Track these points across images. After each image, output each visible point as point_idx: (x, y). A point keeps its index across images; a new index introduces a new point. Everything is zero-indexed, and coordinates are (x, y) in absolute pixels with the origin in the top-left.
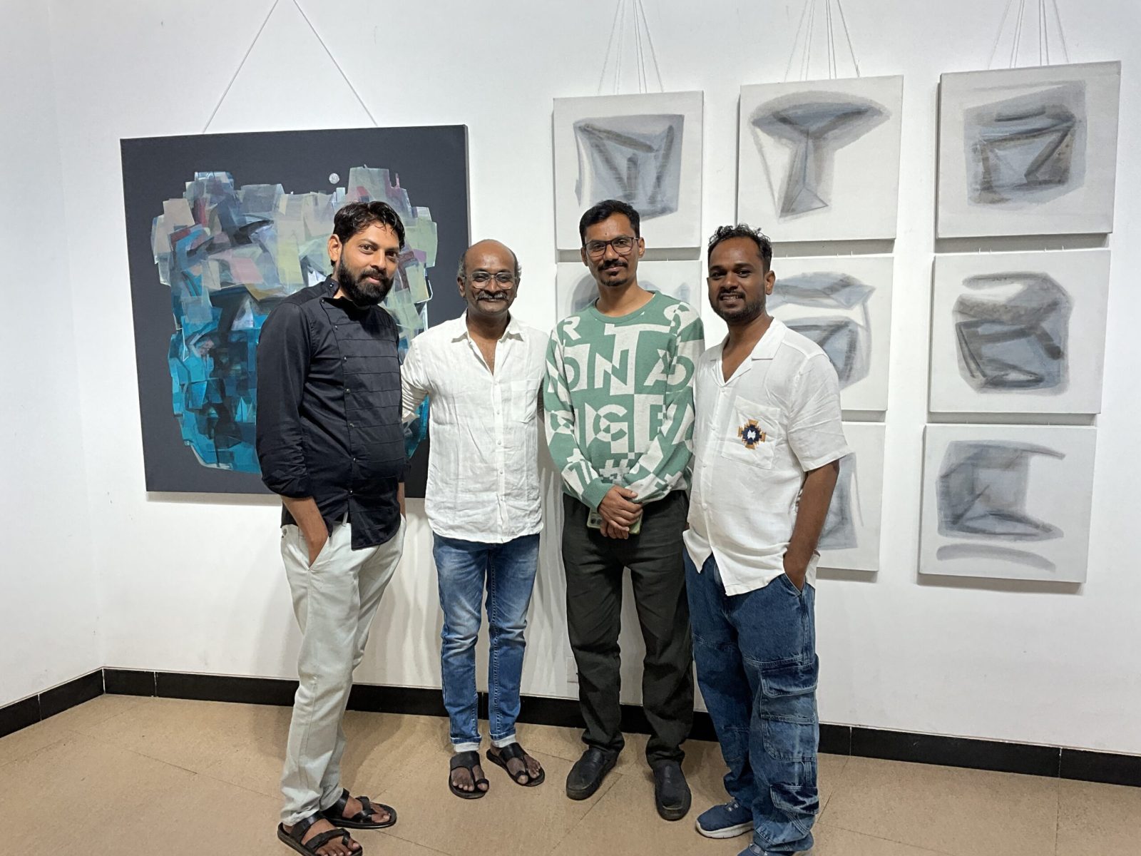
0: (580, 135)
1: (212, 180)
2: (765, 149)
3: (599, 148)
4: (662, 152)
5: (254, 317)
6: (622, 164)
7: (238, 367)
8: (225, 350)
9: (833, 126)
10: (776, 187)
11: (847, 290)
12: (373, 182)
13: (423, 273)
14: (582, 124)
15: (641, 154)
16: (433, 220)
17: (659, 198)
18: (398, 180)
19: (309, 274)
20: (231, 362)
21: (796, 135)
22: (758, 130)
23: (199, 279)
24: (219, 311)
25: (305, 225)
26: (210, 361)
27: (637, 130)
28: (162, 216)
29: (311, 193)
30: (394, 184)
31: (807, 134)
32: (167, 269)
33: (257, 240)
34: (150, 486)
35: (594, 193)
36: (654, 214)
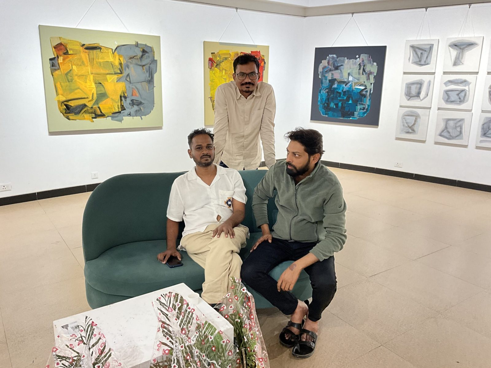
0: (411, 48)
1: (333, 56)
2: (451, 52)
3: (415, 51)
4: (428, 52)
5: (337, 85)
6: (419, 54)
7: (332, 95)
8: (330, 92)
9: (466, 47)
10: (452, 60)
11: (466, 83)
12: (365, 57)
13: (373, 76)
14: (412, 46)
15: (423, 52)
16: (377, 65)
17: (427, 61)
18: (370, 57)
19: (349, 77)
20: (331, 94)
21: (458, 49)
22: (450, 47)
23: (327, 77)
24: (330, 84)
25: (350, 66)
26: (327, 94)
27: (423, 47)
28: (321, 64)
29: (352, 59)
30: (370, 58)
31: (460, 48)
32: (321, 74)
33: (340, 69)
34: (311, 120)
35: (413, 60)
36: (425, 65)
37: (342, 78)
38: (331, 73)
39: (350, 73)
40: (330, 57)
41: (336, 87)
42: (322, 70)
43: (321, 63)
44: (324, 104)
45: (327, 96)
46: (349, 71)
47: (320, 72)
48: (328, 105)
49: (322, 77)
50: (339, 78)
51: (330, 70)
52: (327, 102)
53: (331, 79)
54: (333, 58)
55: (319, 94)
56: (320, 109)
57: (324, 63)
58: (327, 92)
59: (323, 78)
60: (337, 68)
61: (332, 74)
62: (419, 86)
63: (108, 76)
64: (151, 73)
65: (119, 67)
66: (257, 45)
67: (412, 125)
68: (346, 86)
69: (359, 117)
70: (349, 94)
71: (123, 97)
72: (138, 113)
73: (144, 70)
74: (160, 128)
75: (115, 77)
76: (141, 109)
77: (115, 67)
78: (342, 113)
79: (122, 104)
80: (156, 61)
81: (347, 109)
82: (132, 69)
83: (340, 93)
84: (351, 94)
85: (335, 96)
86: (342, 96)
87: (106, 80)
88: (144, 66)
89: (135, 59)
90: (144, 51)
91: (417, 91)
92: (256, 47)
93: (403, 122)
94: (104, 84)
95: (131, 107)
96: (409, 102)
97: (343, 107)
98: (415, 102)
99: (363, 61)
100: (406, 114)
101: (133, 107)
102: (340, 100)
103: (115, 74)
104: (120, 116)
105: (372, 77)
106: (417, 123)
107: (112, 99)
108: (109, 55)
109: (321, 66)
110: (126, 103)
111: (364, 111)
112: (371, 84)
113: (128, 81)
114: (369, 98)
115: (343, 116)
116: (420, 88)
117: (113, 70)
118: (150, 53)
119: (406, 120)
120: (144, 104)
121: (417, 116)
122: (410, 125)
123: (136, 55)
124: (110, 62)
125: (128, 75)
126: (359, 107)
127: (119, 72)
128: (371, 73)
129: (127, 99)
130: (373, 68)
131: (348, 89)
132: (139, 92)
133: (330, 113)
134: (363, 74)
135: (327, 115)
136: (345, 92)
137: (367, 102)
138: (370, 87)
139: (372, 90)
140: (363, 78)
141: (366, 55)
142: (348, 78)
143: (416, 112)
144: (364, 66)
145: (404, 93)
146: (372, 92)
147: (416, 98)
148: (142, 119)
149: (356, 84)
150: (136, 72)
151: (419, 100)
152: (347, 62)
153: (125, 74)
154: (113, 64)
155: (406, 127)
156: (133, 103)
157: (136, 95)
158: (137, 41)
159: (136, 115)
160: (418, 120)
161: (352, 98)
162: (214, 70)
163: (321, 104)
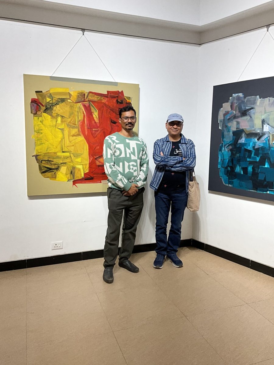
8: (235, 149)
19: (264, 126)
23: (230, 127)
26: (230, 153)
32: (222, 124)
33: (249, 114)
34: (209, 189)
37: (253, 129)
38: (236, 121)
39: (265, 119)
40: (234, 98)
41: (244, 142)
42: (222, 118)
43: (222, 107)
44: (226, 168)
45: (230, 157)
46: (263, 117)
47: (221, 121)
48: (233, 168)
49: (222, 128)
50: (249, 127)
51: (235, 117)
52: (231, 165)
53: (235, 130)
54: (238, 98)
55: (220, 153)
56: (221, 174)
57: (226, 107)
58: (231, 150)
59: (225, 129)
60: (244, 113)
61: (238, 123)
66: (117, 83)
68: (259, 141)
70: (263, 153)
78: (253, 184)
81: (261, 177)
83: (250, 152)
84: (268, 153)
85: (242, 155)
86: (253, 155)
92: (117, 85)
97: (255, 173)
102: (251, 163)
109: (222, 111)
115: (256, 187)
131: (262, 145)
133: (236, 181)
135: (231, 184)
136: (258, 149)
142: (262, 128)
152: (260, 103)
161: (269, 159)
162: (41, 116)
163: (222, 167)
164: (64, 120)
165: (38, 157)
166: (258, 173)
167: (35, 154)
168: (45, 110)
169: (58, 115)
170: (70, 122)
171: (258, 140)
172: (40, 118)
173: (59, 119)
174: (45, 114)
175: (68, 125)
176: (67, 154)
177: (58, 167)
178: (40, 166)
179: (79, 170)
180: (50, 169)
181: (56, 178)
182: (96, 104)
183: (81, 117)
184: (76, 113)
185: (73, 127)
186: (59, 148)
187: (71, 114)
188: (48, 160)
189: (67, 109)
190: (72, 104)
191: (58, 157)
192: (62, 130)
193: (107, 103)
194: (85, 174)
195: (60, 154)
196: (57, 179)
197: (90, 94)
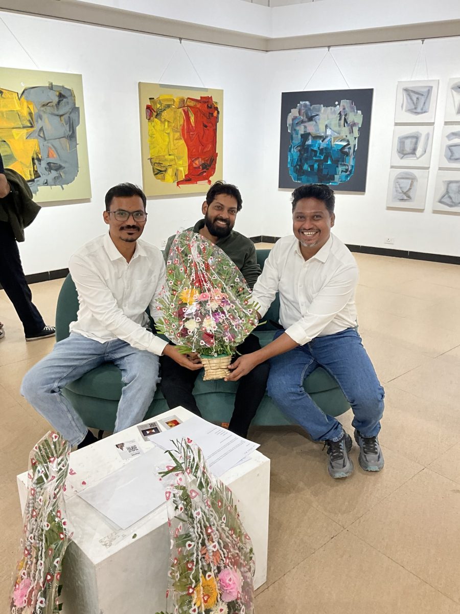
0: (404, 91)
1: (305, 103)
2: (454, 96)
3: (409, 95)
4: (426, 96)
5: (312, 141)
6: (415, 99)
7: (306, 155)
8: (303, 150)
10: (456, 107)
12: (347, 104)
13: (358, 129)
14: (405, 88)
15: (420, 96)
16: (362, 114)
17: (424, 109)
18: (353, 104)
19: (327, 130)
20: (304, 153)
22: (453, 91)
23: (298, 130)
24: (302, 139)
25: (328, 116)
26: (299, 153)
27: (419, 90)
28: (290, 114)
29: (330, 107)
32: (290, 128)
33: (314, 120)
35: (406, 107)
36: (422, 113)
37: (318, 132)
38: (304, 125)
39: (328, 125)
40: (301, 105)
41: (310, 143)
42: (291, 122)
43: (290, 112)
44: (296, 166)
45: (299, 156)
46: (326, 123)
47: (289, 125)
48: (301, 166)
49: (291, 131)
50: (315, 131)
51: (303, 122)
52: (299, 163)
53: (303, 133)
54: (305, 106)
55: (289, 153)
56: (290, 172)
57: (294, 112)
58: (300, 151)
59: (294, 132)
60: (311, 119)
61: (305, 127)
62: (414, 140)
63: (14, 131)
64: (73, 127)
65: (29, 118)
66: (207, 89)
67: (407, 189)
69: (341, 181)
70: (327, 152)
71: (36, 160)
72: (58, 181)
73: (62, 122)
74: (88, 200)
75: (25, 131)
76: (62, 174)
77: (23, 118)
78: (319, 178)
79: (36, 170)
80: (78, 108)
81: (325, 172)
82: (47, 121)
83: (315, 151)
84: (330, 152)
85: (309, 155)
86: (318, 154)
87: (13, 136)
88: (61, 116)
89: (49, 106)
90: (61, 96)
91: (412, 146)
92: (207, 91)
93: (396, 187)
94: (10, 142)
95: (47, 173)
96: (402, 160)
97: (319, 170)
98: (409, 161)
99: (344, 109)
100: (400, 177)
101: (50, 171)
102: (316, 161)
103: (24, 127)
104: (34, 185)
105: (356, 129)
106: (413, 188)
107: (21, 162)
108: (14, 101)
109: (291, 116)
110: (41, 168)
111: (347, 173)
112: (355, 138)
113: (41, 137)
114: (352, 157)
116: (416, 143)
117: (21, 122)
118: (69, 98)
119: (399, 185)
120: (64, 168)
121: (413, 179)
122: (405, 191)
123: (51, 101)
124: (15, 112)
125: (41, 129)
126: (340, 169)
127: (29, 125)
128: (354, 124)
129: (42, 162)
130: (357, 117)
131: (325, 146)
132: (57, 151)
133: (304, 177)
134: (344, 126)
135: (300, 180)
136: (322, 149)
137: (351, 162)
138: (354, 143)
139: (356, 146)
140: (345, 131)
141: (348, 101)
142: (325, 131)
143: (413, 173)
144: (346, 115)
145: (396, 150)
146: (356, 148)
147: (411, 155)
148: (63, 189)
149: (335, 138)
150: (51, 125)
151: (415, 158)
152: (324, 111)
153: (37, 127)
154: (20, 114)
155: (400, 193)
156: (50, 167)
157: (53, 156)
158: (51, 81)
159: (55, 183)
160: (415, 183)
161: (331, 157)
162: (153, 121)
163: (291, 166)
164: (170, 125)
165: (152, 160)
166: (322, 169)
167: (149, 157)
168: (156, 116)
169: (165, 120)
170: (174, 127)
171: (322, 141)
172: (153, 124)
173: (166, 123)
174: (156, 119)
175: (173, 129)
176: (172, 157)
177: (166, 169)
178: (153, 168)
179: (181, 171)
180: (161, 171)
181: (164, 179)
182: (193, 109)
183: (182, 122)
184: (178, 118)
185: (177, 132)
186: (166, 152)
187: (175, 119)
188: (159, 163)
189: (172, 113)
190: (175, 110)
191: (166, 160)
192: (168, 134)
193: (200, 108)
194: (186, 176)
195: (167, 157)
196: (166, 180)
197: (189, 100)
